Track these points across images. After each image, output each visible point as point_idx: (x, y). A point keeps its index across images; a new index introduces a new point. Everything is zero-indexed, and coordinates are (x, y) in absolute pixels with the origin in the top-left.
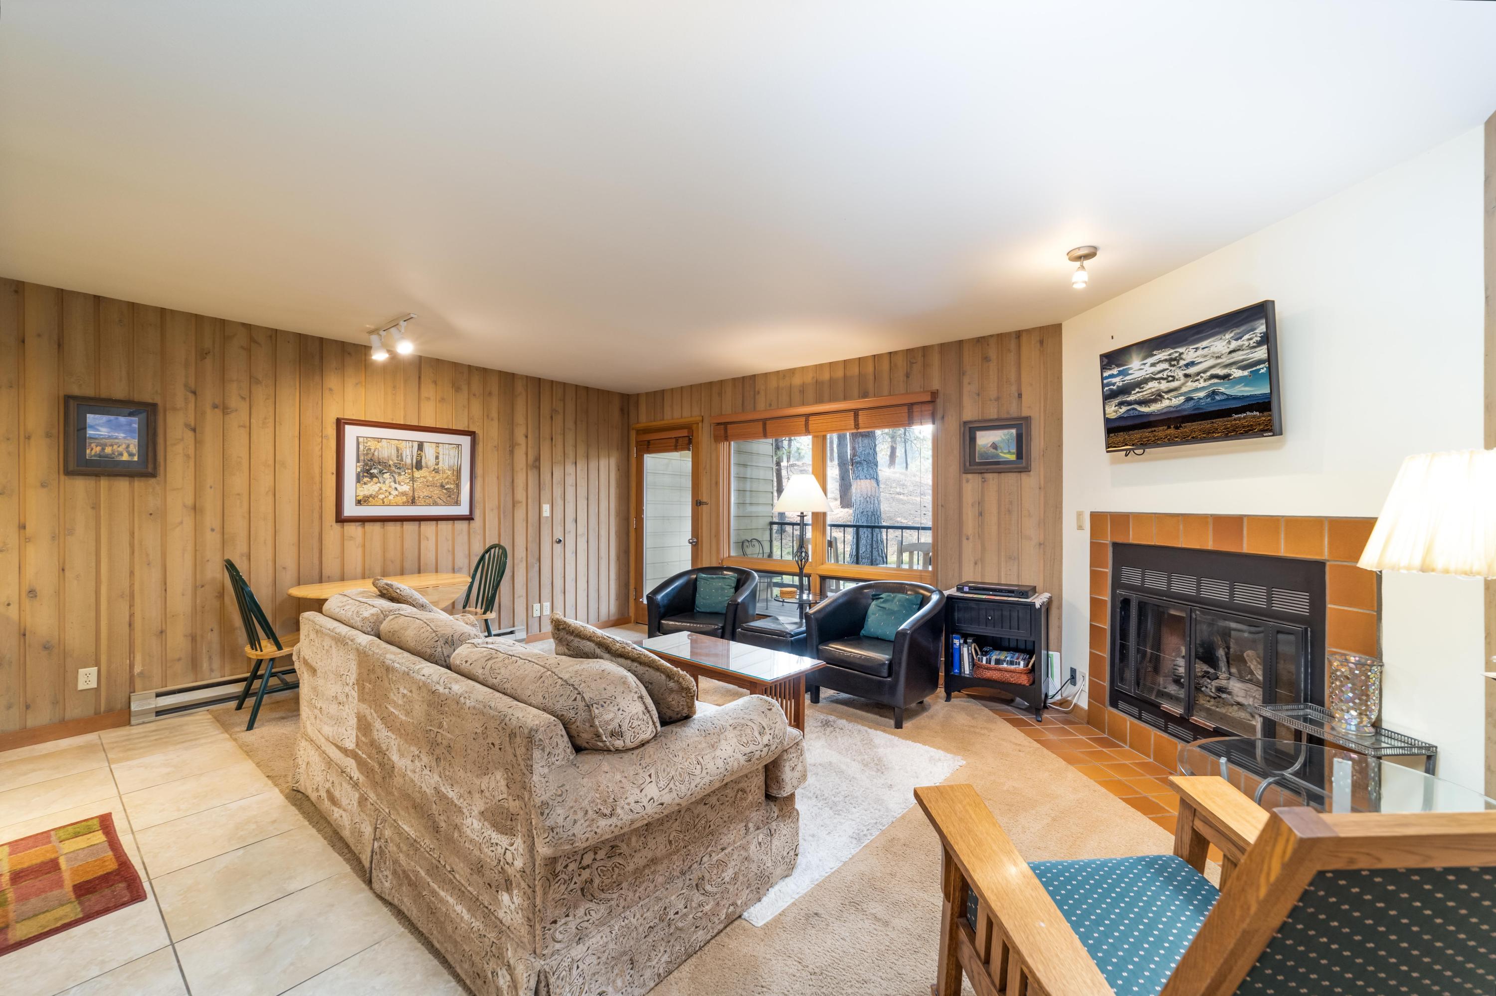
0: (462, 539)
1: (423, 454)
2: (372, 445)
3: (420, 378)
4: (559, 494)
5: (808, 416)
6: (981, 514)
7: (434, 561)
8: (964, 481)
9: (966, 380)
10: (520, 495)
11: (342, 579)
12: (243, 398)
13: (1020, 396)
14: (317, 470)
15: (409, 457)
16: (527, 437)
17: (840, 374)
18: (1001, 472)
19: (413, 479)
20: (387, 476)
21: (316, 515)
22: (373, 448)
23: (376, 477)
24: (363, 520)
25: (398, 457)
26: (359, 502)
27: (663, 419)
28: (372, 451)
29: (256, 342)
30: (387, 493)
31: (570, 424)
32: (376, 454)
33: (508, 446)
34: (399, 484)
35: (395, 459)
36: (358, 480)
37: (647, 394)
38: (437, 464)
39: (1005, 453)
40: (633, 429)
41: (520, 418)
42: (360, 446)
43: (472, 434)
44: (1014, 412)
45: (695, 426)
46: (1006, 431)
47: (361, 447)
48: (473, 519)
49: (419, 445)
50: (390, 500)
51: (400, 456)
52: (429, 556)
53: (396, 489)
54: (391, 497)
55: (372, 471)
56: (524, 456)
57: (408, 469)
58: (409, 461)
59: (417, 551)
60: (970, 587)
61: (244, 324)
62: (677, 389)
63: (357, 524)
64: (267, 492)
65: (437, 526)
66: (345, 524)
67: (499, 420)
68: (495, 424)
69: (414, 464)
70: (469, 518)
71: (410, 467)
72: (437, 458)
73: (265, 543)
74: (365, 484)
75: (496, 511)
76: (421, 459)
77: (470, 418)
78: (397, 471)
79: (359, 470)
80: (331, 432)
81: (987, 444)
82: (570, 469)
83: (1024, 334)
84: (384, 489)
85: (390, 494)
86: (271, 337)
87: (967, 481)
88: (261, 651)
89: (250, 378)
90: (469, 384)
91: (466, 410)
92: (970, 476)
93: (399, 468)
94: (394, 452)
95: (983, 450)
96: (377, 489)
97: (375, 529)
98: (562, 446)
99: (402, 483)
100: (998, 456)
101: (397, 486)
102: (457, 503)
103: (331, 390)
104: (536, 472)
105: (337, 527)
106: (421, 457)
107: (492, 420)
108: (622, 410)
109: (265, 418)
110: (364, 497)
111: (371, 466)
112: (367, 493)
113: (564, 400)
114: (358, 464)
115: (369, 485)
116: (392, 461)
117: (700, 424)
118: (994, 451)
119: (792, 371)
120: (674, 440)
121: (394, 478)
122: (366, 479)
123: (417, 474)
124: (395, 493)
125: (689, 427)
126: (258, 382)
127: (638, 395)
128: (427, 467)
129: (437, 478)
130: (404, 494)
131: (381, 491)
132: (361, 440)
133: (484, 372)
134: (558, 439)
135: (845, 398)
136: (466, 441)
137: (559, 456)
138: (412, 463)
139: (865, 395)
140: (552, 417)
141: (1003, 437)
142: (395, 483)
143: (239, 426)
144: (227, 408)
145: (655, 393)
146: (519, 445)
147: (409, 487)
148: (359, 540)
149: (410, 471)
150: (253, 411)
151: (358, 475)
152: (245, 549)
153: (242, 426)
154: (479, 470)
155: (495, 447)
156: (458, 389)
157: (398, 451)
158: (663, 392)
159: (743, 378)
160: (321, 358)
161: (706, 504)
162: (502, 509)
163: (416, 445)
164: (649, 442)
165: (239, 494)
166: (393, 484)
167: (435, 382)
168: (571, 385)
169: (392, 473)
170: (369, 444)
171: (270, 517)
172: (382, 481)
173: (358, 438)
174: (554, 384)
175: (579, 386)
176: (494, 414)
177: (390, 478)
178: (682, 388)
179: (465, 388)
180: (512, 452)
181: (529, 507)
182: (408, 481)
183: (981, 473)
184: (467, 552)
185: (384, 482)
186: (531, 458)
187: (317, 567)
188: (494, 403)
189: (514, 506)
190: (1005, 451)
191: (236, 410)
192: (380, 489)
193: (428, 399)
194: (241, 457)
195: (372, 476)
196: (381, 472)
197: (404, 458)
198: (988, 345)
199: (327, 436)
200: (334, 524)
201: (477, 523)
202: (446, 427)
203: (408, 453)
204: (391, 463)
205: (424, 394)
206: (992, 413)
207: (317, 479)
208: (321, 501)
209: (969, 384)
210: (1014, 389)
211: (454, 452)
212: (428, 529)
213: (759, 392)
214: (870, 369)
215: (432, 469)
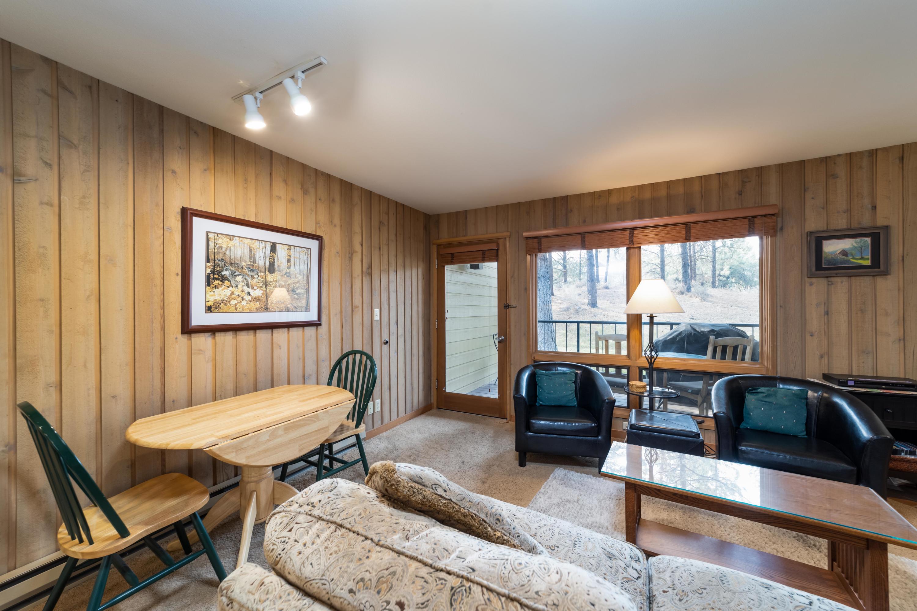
0: (311, 345)
1: (275, 256)
2: (223, 242)
3: (271, 174)
4: (386, 298)
5: (632, 230)
6: (827, 313)
7: (286, 370)
8: (807, 285)
9: (809, 195)
10: (357, 301)
11: (190, 403)
12: (48, 165)
13: (874, 208)
14: (157, 270)
15: (262, 259)
16: (362, 245)
17: (663, 193)
18: (851, 276)
19: (266, 283)
20: (239, 278)
21: (157, 325)
22: (224, 246)
23: (229, 280)
24: (213, 330)
25: (250, 258)
26: (209, 309)
27: (466, 235)
28: (224, 249)
29: (65, 88)
30: (240, 299)
31: (392, 237)
32: (228, 253)
33: (348, 252)
34: (252, 288)
35: (248, 260)
36: (208, 284)
37: (449, 215)
38: (289, 267)
39: (857, 259)
40: (433, 244)
41: (357, 228)
42: (210, 243)
43: (319, 238)
44: (866, 221)
45: (501, 241)
46: (858, 240)
47: (211, 245)
48: (320, 325)
49: (271, 246)
50: (243, 307)
51: (252, 257)
52: (281, 365)
53: (249, 294)
54: (244, 303)
55: (223, 273)
56: (360, 263)
57: (261, 272)
58: (262, 263)
59: (270, 360)
60: (855, 382)
61: (46, 60)
62: (480, 209)
63: (207, 334)
64: (88, 297)
65: (288, 333)
66: (193, 335)
67: (341, 226)
68: (338, 229)
69: (267, 267)
70: (317, 324)
71: (263, 270)
72: (289, 261)
73: (85, 366)
74: (216, 287)
75: (339, 316)
76: (274, 262)
77: (317, 223)
78: (250, 273)
79: (209, 271)
80: (175, 224)
81: (837, 251)
82: (393, 276)
83: (879, 153)
84: (237, 293)
85: (243, 299)
86: (90, 87)
87: (811, 284)
88: (91, 542)
89: (59, 138)
90: (316, 188)
91: (313, 213)
92: (813, 280)
93: (252, 271)
94: (247, 252)
95: (830, 257)
96: (229, 294)
97: (227, 338)
98: (387, 256)
99: (255, 288)
100: (848, 261)
101: (250, 290)
102: (307, 309)
103: (174, 172)
104: (368, 278)
105: (183, 339)
106: (274, 259)
107: (335, 226)
108: (425, 227)
109: (84, 197)
110: (216, 302)
111: (222, 267)
112: (218, 298)
113: (388, 214)
114: (208, 264)
115: (220, 289)
116: (245, 262)
117: (507, 239)
118: (844, 257)
119: (609, 192)
120: (481, 253)
121: (247, 281)
122: (216, 282)
123: (270, 278)
124: (247, 298)
125: (495, 241)
126: (71, 145)
127: (438, 215)
128: (279, 271)
129: (289, 282)
130: (257, 299)
131: (233, 296)
132: (211, 236)
133: (329, 178)
134: (384, 249)
135: (669, 214)
136: (314, 245)
137: (385, 266)
138: (265, 266)
139: (691, 211)
140: (380, 229)
141: (854, 244)
142: (248, 287)
143: (42, 203)
144: (20, 175)
145: (457, 213)
146: (356, 252)
147: (262, 292)
148: (209, 353)
149: (262, 274)
150: (64, 184)
151: (208, 277)
152: (53, 377)
153: (47, 204)
154: (325, 276)
155: (338, 253)
156: (305, 192)
157: (251, 251)
158: (466, 213)
159: (555, 199)
160: (162, 131)
161: (515, 307)
162: (343, 314)
163: (269, 246)
164: (452, 255)
165: (42, 300)
166: (245, 288)
167: (285, 181)
168: (393, 201)
169: (244, 275)
170: (220, 241)
171: (94, 329)
172: (234, 285)
173: (207, 233)
174: (381, 197)
175: (399, 203)
176: (337, 221)
177: (243, 281)
178: (486, 208)
179: (312, 191)
180: (351, 259)
181: (364, 311)
182: (261, 285)
183: (827, 277)
184: (315, 359)
185: (237, 286)
186: (365, 266)
187: (158, 389)
188: (337, 209)
189: (353, 311)
190: (857, 257)
191: (36, 180)
192: (233, 293)
193: (279, 198)
194: (44, 247)
195: (223, 279)
196: (233, 274)
197: (257, 259)
198: (835, 163)
199: (169, 228)
200: (179, 335)
201: (323, 329)
202: (295, 229)
203: (261, 254)
204: (244, 264)
205: (276, 192)
206: (841, 223)
207: (158, 281)
208: (163, 308)
209: (813, 198)
210: (867, 202)
211: (304, 256)
212: (280, 335)
213: (571, 211)
214: (697, 188)
215: (284, 272)
